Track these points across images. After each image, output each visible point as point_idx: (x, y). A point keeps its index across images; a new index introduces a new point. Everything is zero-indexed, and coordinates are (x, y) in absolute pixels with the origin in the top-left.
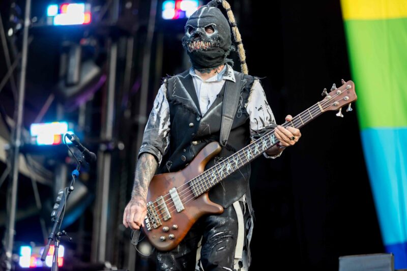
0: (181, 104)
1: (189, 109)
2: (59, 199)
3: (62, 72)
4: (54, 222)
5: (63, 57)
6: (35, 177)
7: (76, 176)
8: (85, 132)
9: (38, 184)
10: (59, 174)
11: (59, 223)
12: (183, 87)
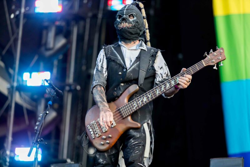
0: (114, 61)
1: (119, 64)
2: (39, 118)
3: (43, 41)
4: (36, 133)
5: (44, 32)
6: (25, 105)
7: (50, 105)
8: (56, 78)
9: (28, 110)
10: (40, 104)
11: (39, 134)
12: (115, 51)
